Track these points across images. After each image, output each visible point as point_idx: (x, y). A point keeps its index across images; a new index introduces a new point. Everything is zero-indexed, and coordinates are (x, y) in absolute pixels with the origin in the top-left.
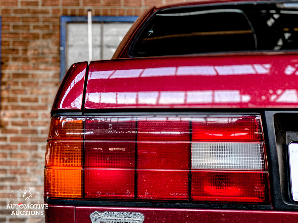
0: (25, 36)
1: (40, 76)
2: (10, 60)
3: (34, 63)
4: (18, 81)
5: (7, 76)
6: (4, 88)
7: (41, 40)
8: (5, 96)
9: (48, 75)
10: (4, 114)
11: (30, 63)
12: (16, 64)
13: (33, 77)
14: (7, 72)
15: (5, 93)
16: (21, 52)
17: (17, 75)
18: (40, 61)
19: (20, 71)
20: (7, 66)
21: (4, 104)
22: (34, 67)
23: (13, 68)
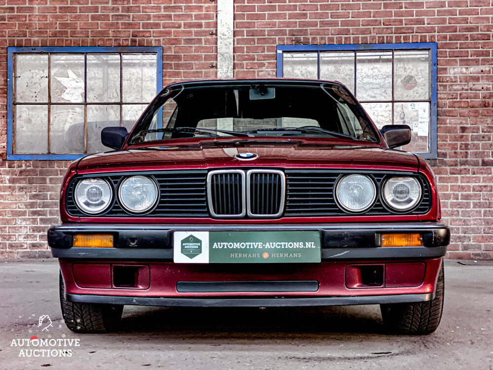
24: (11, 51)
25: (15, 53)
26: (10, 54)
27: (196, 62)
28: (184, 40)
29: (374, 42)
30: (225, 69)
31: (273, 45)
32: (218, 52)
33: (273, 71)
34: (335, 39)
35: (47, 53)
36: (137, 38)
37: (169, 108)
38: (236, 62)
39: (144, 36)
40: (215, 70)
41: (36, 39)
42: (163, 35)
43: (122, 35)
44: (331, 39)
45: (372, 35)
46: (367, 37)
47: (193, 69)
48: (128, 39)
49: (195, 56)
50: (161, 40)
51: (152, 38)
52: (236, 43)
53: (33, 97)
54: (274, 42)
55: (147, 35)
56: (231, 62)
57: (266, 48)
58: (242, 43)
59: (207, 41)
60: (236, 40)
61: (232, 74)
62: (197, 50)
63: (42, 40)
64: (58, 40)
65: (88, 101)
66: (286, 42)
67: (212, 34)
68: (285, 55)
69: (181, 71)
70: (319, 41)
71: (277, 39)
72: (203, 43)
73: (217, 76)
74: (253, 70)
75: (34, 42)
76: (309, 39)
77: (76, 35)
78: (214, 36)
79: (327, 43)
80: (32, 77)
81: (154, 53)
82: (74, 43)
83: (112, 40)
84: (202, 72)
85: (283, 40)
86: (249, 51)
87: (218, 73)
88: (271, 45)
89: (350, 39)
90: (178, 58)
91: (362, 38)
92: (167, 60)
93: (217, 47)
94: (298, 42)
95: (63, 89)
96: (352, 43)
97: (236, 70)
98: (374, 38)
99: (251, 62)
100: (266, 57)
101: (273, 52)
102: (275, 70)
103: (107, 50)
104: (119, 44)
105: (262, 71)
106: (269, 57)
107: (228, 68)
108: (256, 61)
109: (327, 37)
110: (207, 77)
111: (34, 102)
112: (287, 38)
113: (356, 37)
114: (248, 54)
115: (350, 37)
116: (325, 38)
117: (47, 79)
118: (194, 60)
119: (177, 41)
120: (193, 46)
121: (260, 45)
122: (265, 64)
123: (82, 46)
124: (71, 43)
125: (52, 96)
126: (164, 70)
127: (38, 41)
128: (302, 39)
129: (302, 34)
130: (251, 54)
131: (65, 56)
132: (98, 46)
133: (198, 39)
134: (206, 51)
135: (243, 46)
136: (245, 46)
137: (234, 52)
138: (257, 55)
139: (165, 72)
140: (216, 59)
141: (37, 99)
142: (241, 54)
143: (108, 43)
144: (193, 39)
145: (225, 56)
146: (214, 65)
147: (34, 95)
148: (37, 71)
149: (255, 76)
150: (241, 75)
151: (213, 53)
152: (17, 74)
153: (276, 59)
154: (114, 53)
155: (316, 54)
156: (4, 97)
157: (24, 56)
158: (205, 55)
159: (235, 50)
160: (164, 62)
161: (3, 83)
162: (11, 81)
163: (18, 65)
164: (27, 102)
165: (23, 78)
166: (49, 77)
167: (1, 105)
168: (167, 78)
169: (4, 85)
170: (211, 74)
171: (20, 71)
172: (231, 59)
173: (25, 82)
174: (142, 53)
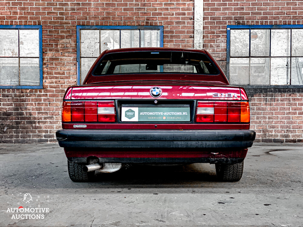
0: (56, 37)
1: (66, 59)
2: (48, 50)
3: (62, 52)
4: (53, 63)
5: (46, 59)
6: (44, 66)
7: (65, 39)
8: (45, 71)
9: (70, 59)
10: (45, 81)
11: (59, 52)
12: (51, 53)
13: (61, 60)
14: (46, 57)
15: (45, 69)
16: (54, 46)
17: (52, 59)
18: (65, 51)
19: (54, 57)
20: (46, 53)
21: (45, 75)
22: (62, 54)
23: (49, 55)
24: (79, 28)
25: (81, 29)
26: (78, 30)
27: (182, 34)
28: (175, 22)
29: (281, 24)
30: (198, 39)
31: (225, 25)
32: (195, 29)
33: (225, 40)
34: (259, 22)
35: (99, 29)
36: (149, 21)
38: (204, 34)
39: (153, 20)
40: (193, 39)
41: (93, 21)
42: (163, 19)
43: (141, 20)
44: (257, 22)
45: (280, 20)
46: (277, 21)
47: (180, 38)
48: (144, 22)
49: (182, 31)
50: (163, 22)
51: (157, 21)
52: (204, 24)
54: (226, 23)
55: (155, 19)
56: (202, 35)
57: (221, 27)
58: (207, 24)
59: (188, 23)
60: (204, 22)
61: (202, 41)
62: (183, 28)
63: (96, 22)
64: (105, 22)
66: (232, 23)
67: (191, 19)
68: (231, 30)
69: (174, 39)
70: (250, 23)
71: (227, 22)
72: (186, 24)
73: (194, 42)
74: (213, 39)
75: (92, 23)
76: (245, 22)
77: (115, 19)
78: (192, 20)
79: (255, 24)
80: (91, 43)
81: (159, 29)
82: (114, 24)
83: (135, 22)
84: (185, 40)
85: (231, 22)
86: (212, 28)
87: (195, 41)
88: (224, 25)
89: (268, 22)
90: (172, 32)
91: (274, 21)
92: (166, 33)
93: (194, 26)
94: (239, 23)
96: (269, 24)
97: (205, 39)
98: (281, 22)
99: (213, 34)
102: (226, 39)
103: (131, 28)
104: (139, 24)
105: (219, 40)
106: (222, 32)
107: (200, 38)
108: (215, 34)
109: (255, 21)
110: (188, 43)
111: (92, 56)
112: (233, 21)
113: (271, 21)
114: (211, 30)
115: (268, 21)
116: (254, 21)
117: (99, 44)
118: (181, 34)
119: (171, 23)
120: (180, 25)
121: (217, 25)
122: (220, 36)
123: (118, 25)
124: (112, 24)
126: (164, 39)
127: (94, 23)
128: (241, 22)
129: (241, 19)
130: (212, 30)
131: (109, 31)
132: (128, 25)
133: (183, 22)
134: (187, 28)
135: (208, 26)
136: (209, 26)
138: (216, 31)
139: (165, 40)
140: (193, 33)
141: (93, 55)
142: (207, 30)
143: (133, 24)
144: (180, 22)
145: (199, 31)
146: (192, 36)
147: (92, 53)
148: (93, 39)
149: (215, 43)
150: (207, 42)
151: (192, 30)
152: (82, 41)
153: (227, 33)
154: (136, 29)
155: (249, 30)
156: (75, 54)
157: (85, 31)
158: (187, 31)
159: (204, 28)
160: (164, 34)
161: (74, 46)
162: (79, 44)
163: (82, 36)
164: (87, 56)
165: (85, 43)
166: (100, 42)
167: (74, 58)
168: (166, 44)
169: (75, 47)
170: (190, 41)
171: (84, 39)
172: (202, 33)
173: (86, 45)
174: (152, 29)
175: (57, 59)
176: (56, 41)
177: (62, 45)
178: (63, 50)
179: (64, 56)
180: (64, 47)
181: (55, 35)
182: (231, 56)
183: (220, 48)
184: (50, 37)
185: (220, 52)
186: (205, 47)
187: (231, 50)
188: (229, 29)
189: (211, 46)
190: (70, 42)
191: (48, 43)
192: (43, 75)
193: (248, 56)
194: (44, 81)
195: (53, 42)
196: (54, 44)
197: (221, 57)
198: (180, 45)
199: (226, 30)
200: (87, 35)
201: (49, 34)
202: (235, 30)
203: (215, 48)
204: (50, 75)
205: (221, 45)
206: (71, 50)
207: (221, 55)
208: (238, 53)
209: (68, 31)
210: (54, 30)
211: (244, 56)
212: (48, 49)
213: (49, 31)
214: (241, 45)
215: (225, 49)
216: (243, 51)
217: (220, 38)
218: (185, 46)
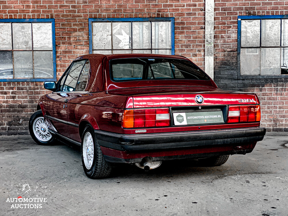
0: (68, 30)
1: (78, 52)
2: (61, 44)
3: (74, 45)
4: (66, 56)
5: (59, 53)
6: (58, 59)
7: (78, 32)
8: (59, 64)
9: (83, 52)
10: (59, 74)
11: (72, 45)
12: (64, 45)
13: (74, 53)
14: (59, 50)
15: (59, 62)
16: (67, 39)
17: (65, 52)
18: (78, 44)
19: (67, 50)
20: (59, 47)
21: (58, 68)
22: (75, 47)
23: (62, 48)
24: (91, 20)
25: (93, 22)
26: (90, 23)
27: (193, 26)
28: (186, 13)
30: (209, 30)
32: (206, 20)
33: (236, 30)
34: (270, 12)
35: (111, 22)
36: (160, 13)
37: (178, 52)
38: (215, 25)
39: (164, 12)
40: (204, 30)
42: (174, 11)
43: (152, 11)
44: (268, 12)
46: (287, 11)
47: (191, 30)
48: (155, 14)
49: (193, 22)
50: (174, 14)
51: (168, 13)
52: (215, 15)
53: (103, 46)
54: (236, 14)
55: (166, 11)
56: (213, 26)
57: (232, 17)
58: (218, 15)
59: (199, 14)
60: (215, 13)
61: (213, 33)
62: (193, 19)
63: (108, 14)
64: (116, 14)
65: (133, 48)
66: (243, 14)
68: (242, 21)
69: (185, 31)
70: (261, 13)
71: (238, 12)
72: (197, 15)
73: (205, 33)
74: (224, 30)
75: (103, 15)
76: (256, 12)
77: (127, 12)
78: (203, 11)
79: (266, 15)
80: (103, 35)
81: (170, 21)
82: (125, 16)
83: (146, 14)
84: (196, 31)
85: (241, 13)
86: (223, 19)
87: (206, 32)
88: (235, 16)
89: (279, 12)
90: (183, 23)
91: (285, 11)
92: (177, 25)
93: (205, 17)
94: (250, 14)
95: (119, 42)
96: (279, 14)
97: (215, 30)
99: (224, 25)
100: (232, 23)
101: (236, 19)
102: (237, 30)
103: (143, 20)
104: (150, 16)
105: (229, 30)
106: (234, 23)
107: (211, 29)
108: (226, 25)
110: (199, 34)
111: (104, 49)
112: (244, 12)
113: (282, 11)
114: (222, 21)
116: (265, 11)
117: (111, 36)
119: (182, 14)
120: (191, 17)
121: (228, 16)
122: (231, 27)
123: (130, 18)
125: (113, 45)
126: (175, 31)
127: (106, 15)
128: (252, 12)
129: (252, 9)
130: (223, 21)
131: (121, 23)
132: (139, 17)
133: (194, 13)
134: (199, 19)
136: (220, 17)
137: (214, 20)
138: (227, 22)
139: (176, 31)
140: (204, 24)
141: (105, 47)
142: (218, 21)
143: (144, 16)
144: (191, 13)
145: (210, 22)
146: (203, 28)
147: (104, 45)
148: (105, 32)
149: (225, 33)
150: (218, 33)
151: (203, 21)
152: (94, 34)
153: (238, 24)
154: (147, 21)
155: (260, 20)
156: (88, 46)
157: (97, 23)
158: (198, 22)
159: (215, 19)
160: (175, 26)
161: (87, 38)
162: (91, 37)
163: (94, 28)
164: (100, 49)
165: (97, 35)
166: (112, 35)
167: (86, 51)
168: (177, 35)
169: (87, 40)
170: (201, 32)
171: (96, 32)
172: (213, 24)
173: (98, 38)
174: (163, 21)
175: (70, 52)
176: (69, 34)
177: (75, 38)
178: (75, 43)
179: (77, 49)
180: (77, 40)
181: (67, 29)
182: (242, 46)
183: (231, 39)
184: (63, 30)
185: (231, 43)
186: (216, 38)
187: (242, 40)
188: (239, 19)
189: (222, 37)
190: (82, 35)
191: (61, 36)
192: (57, 68)
193: (259, 46)
194: (57, 73)
195: (66, 35)
196: (67, 37)
197: (231, 47)
198: (191, 36)
199: (237, 20)
200: (99, 28)
201: (62, 27)
202: (245, 20)
203: (226, 39)
204: (63, 68)
205: (232, 35)
206: (84, 43)
207: (232, 46)
208: (248, 43)
209: (80, 24)
210: (66, 23)
211: (255, 46)
212: (61, 42)
213: (62, 24)
214: (252, 35)
215: (236, 39)
216: (253, 42)
217: (231, 29)
218: (196, 38)
